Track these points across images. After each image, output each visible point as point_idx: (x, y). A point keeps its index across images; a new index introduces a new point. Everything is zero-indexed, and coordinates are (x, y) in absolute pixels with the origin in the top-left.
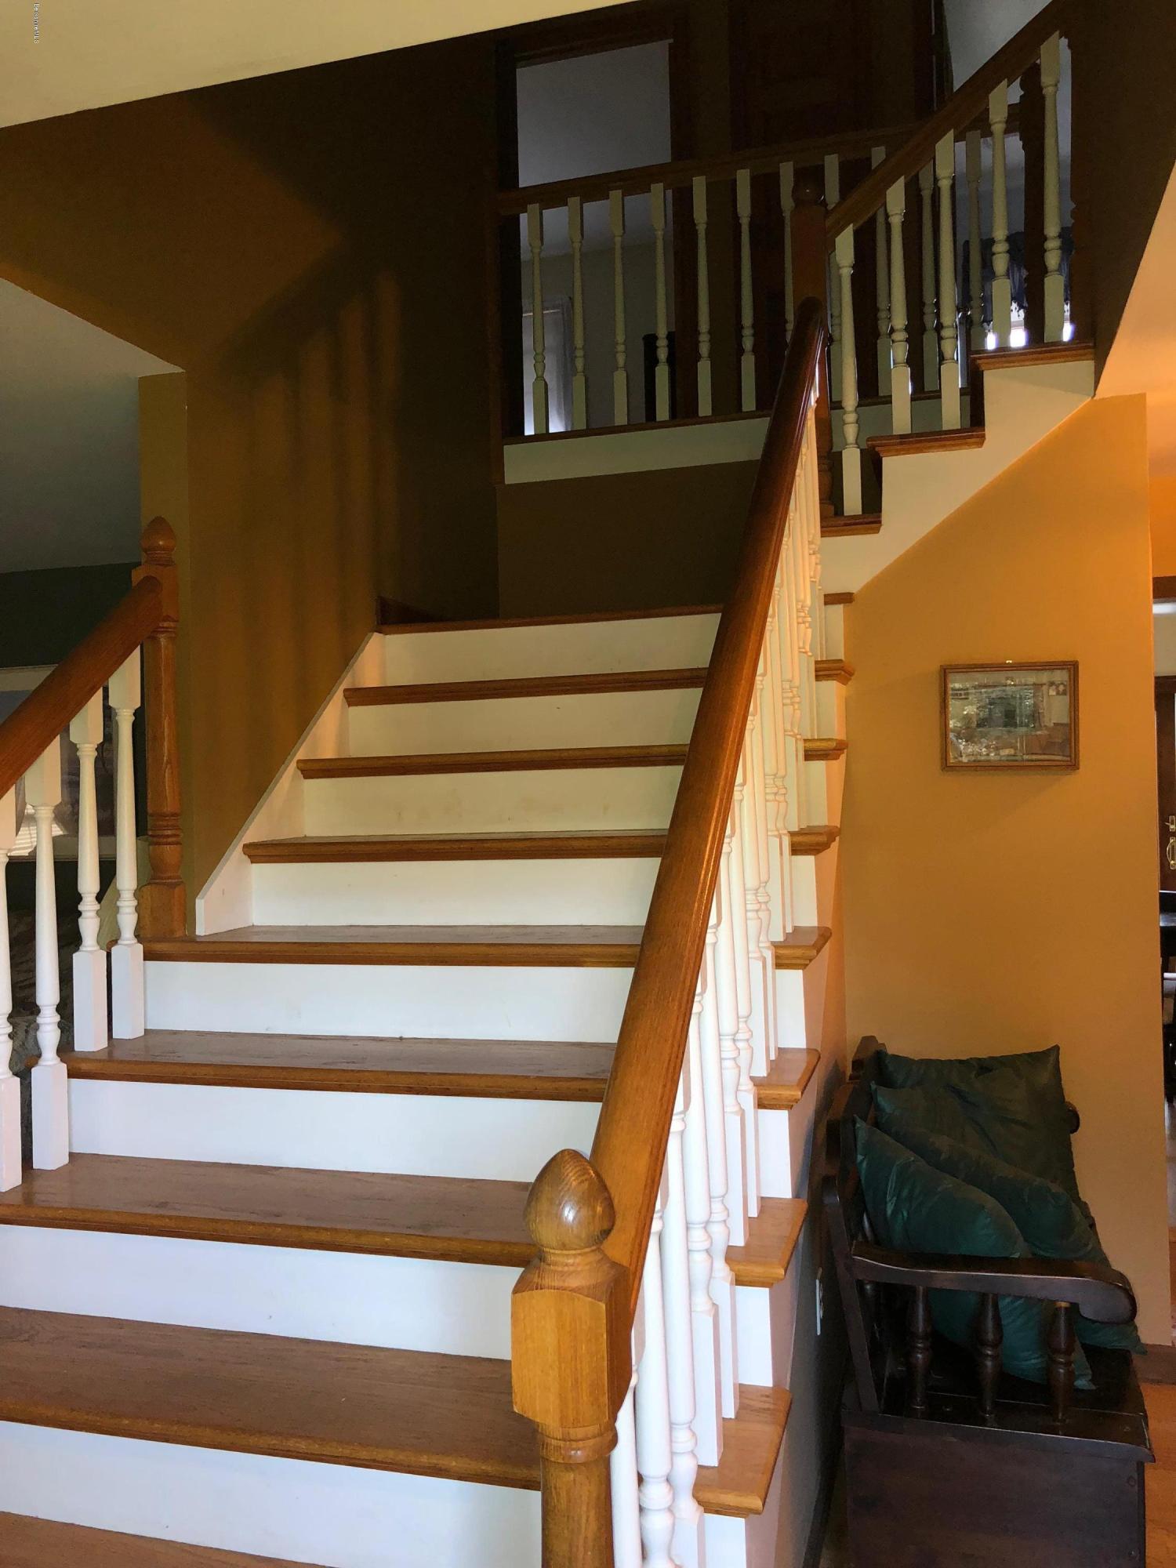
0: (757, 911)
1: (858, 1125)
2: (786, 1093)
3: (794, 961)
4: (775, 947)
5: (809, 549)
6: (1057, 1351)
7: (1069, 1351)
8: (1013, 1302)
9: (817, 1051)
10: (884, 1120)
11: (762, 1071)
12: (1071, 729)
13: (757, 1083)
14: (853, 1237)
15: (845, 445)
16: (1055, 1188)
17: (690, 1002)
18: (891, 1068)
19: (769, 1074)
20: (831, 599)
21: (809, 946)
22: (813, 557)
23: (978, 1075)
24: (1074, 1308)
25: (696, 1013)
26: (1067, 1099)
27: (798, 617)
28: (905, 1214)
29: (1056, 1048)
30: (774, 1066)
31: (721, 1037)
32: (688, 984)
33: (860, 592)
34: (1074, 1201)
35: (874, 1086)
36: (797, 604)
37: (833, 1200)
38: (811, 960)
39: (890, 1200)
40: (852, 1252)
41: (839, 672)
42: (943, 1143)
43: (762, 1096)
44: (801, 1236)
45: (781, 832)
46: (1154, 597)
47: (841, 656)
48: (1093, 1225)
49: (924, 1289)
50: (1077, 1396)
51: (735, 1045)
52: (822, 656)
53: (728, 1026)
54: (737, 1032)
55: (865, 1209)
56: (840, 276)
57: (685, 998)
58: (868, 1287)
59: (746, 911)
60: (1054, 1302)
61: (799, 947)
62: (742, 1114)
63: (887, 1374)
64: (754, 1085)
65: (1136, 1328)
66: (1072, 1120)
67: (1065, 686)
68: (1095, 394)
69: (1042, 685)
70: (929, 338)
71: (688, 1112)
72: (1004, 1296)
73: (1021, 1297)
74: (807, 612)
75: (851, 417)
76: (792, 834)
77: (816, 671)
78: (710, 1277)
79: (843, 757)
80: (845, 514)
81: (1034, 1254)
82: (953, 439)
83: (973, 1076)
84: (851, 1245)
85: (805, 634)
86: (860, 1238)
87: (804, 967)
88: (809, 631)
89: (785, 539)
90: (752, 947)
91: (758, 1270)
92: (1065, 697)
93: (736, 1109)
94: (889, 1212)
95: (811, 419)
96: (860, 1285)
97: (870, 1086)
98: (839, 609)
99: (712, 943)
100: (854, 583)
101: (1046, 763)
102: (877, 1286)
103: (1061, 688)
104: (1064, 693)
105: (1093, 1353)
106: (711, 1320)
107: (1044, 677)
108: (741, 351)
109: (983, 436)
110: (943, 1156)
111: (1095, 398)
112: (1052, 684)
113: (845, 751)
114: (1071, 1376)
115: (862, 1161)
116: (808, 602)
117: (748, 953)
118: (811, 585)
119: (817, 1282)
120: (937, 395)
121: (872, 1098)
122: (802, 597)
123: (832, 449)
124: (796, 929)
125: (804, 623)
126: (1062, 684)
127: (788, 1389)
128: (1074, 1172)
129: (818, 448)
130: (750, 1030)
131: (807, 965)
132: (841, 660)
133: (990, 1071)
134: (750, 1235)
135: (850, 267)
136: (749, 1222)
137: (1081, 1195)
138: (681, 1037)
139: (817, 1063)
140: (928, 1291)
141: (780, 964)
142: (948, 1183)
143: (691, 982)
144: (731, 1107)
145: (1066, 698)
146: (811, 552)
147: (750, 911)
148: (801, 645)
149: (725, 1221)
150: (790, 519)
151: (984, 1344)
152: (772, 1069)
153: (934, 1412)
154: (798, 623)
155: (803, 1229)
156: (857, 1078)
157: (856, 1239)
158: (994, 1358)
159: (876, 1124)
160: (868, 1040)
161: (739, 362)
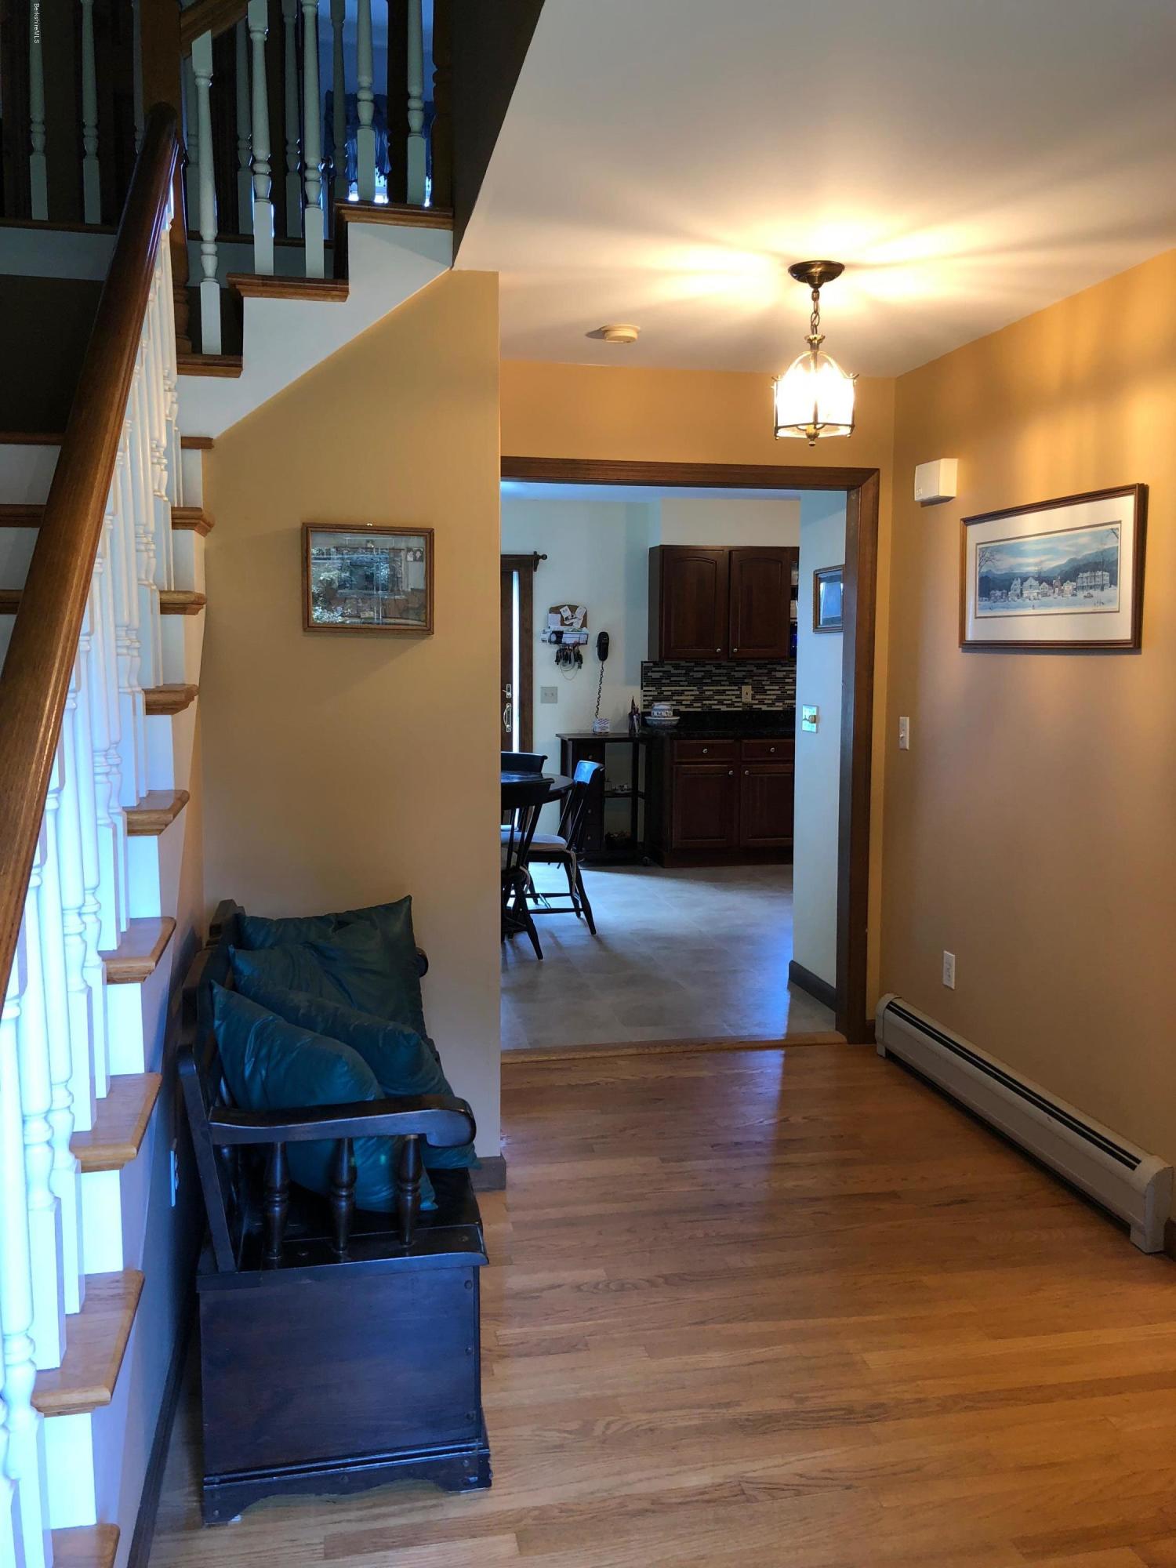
0: (107, 774)
1: (215, 991)
2: (139, 965)
3: (148, 827)
4: (128, 812)
5: (165, 384)
6: (407, 1181)
7: (416, 1178)
8: (367, 1141)
9: (172, 918)
10: (242, 982)
11: (111, 944)
12: (427, 594)
13: (105, 956)
14: (209, 1104)
15: (203, 277)
16: (408, 1030)
17: (26, 875)
18: (250, 930)
19: (119, 948)
20: (190, 443)
21: (165, 810)
22: (169, 394)
23: (335, 930)
24: (422, 1138)
25: (34, 887)
26: (417, 946)
27: (153, 457)
28: (264, 1072)
29: (409, 898)
30: (124, 938)
31: (64, 912)
32: (23, 854)
33: (219, 438)
34: (422, 1038)
35: (232, 949)
36: (151, 443)
37: (189, 1070)
38: (166, 825)
39: (248, 1061)
40: (209, 1119)
41: (197, 521)
42: (300, 999)
43: (112, 971)
44: (155, 1109)
45: (134, 689)
46: (502, 476)
47: (200, 504)
48: (438, 1059)
49: (282, 1145)
50: (421, 1218)
51: (81, 919)
52: (179, 503)
53: (73, 899)
54: (83, 905)
55: (222, 1072)
56: (196, 88)
57: (20, 868)
58: (225, 1151)
59: (95, 774)
60: (404, 1136)
61: (155, 811)
62: (89, 991)
63: (244, 1232)
64: (103, 960)
65: (473, 1146)
66: (421, 964)
67: (422, 553)
68: (453, 265)
69: (401, 550)
70: (292, 180)
71: (23, 997)
72: (359, 1138)
73: (373, 1138)
74: (162, 453)
75: (209, 248)
76: (147, 692)
77: (173, 519)
78: (52, 1169)
79: (202, 612)
80: (203, 353)
81: (386, 1094)
82: (317, 288)
83: (330, 930)
84: (208, 1111)
85: (161, 475)
86: (217, 1104)
87: (159, 832)
88: (165, 474)
89: (137, 367)
90: (101, 813)
91: (107, 1153)
92: (421, 563)
93: (83, 986)
94: (247, 1073)
95: (165, 241)
96: (217, 1149)
97: (228, 950)
98: (196, 456)
99: (52, 810)
100: (214, 429)
101: (402, 627)
102: (234, 1148)
103: (418, 555)
104: (421, 559)
105: (436, 1176)
106: (52, 1215)
107: (402, 543)
108: (82, 154)
109: (347, 291)
110: (302, 1011)
111: (453, 269)
112: (409, 550)
113: (205, 606)
114: (417, 1200)
115: (220, 1025)
116: (164, 442)
117: (96, 819)
118: (167, 426)
119: (172, 1153)
120: (301, 243)
121: (229, 961)
122: (157, 435)
123: (187, 280)
124: (151, 793)
125: (159, 463)
126: (419, 550)
127: (140, 1269)
128: (422, 1013)
129: (173, 276)
130: (98, 903)
131: (163, 830)
132: (199, 509)
133: (348, 924)
134: (98, 1117)
135: (208, 78)
136: (98, 1105)
137: (428, 1034)
138: (15, 914)
139: (173, 931)
140: (284, 1146)
141: (133, 830)
142: (307, 1037)
143: (27, 853)
144: (76, 983)
145: (423, 565)
146: (167, 388)
147: (99, 774)
148: (156, 488)
149: (69, 1107)
150: (142, 347)
151: (340, 1186)
152: (122, 943)
153: (290, 1260)
154: (153, 463)
155: (157, 1104)
156: (216, 942)
157: (214, 1105)
158: (349, 1197)
159: (234, 987)
160: (227, 904)
161: (81, 164)
